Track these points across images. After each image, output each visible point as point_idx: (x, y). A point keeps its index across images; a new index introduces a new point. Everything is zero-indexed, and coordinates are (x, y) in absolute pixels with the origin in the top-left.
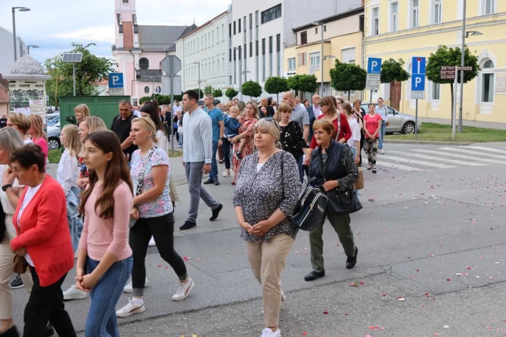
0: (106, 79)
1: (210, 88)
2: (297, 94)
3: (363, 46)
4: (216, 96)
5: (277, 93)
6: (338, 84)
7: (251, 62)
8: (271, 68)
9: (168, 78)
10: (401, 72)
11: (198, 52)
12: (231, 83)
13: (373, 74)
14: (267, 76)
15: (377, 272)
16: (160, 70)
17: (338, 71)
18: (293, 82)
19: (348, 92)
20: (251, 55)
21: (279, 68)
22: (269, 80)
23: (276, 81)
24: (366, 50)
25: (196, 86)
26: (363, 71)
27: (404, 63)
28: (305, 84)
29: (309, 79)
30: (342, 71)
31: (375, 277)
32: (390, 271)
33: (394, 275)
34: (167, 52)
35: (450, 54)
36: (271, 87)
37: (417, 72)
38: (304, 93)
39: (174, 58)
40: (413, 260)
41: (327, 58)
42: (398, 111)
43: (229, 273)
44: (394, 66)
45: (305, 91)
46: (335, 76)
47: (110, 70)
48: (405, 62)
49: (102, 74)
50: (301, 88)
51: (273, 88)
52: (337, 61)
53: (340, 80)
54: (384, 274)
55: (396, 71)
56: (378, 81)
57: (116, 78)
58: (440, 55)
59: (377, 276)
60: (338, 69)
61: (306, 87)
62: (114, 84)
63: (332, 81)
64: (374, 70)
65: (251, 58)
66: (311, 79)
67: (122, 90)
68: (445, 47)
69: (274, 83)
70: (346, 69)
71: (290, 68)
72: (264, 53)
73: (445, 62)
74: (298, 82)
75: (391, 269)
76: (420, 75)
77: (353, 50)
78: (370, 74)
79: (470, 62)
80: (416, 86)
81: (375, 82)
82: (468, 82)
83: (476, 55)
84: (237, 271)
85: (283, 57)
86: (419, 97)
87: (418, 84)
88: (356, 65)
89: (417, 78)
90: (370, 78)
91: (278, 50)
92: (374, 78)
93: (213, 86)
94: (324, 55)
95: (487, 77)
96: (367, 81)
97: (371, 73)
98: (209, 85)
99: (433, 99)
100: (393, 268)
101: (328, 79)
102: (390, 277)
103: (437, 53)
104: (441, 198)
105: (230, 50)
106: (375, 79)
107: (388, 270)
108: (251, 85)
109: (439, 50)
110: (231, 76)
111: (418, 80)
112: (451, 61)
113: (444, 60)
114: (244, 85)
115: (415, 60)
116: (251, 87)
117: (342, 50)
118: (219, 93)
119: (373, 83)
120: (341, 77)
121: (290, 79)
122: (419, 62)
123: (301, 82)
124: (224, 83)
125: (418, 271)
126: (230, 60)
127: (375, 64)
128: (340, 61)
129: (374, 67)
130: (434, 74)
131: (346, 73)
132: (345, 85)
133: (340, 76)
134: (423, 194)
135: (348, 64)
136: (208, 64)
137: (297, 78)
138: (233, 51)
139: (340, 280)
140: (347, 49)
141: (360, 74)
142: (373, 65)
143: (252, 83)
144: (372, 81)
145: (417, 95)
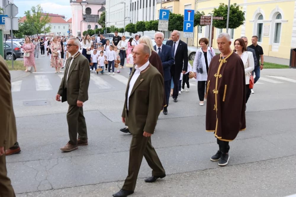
5: (143, 31)
8: (150, 16)
13: (163, 21)
16: (98, 15)
20: (141, 8)
22: (137, 23)
23: (141, 24)
34: (102, 5)
35: (224, 9)
44: (197, 16)
56: (167, 25)
62: (2, 22)
64: (164, 17)
68: (223, 4)
72: (147, 7)
73: (221, 14)
74: (151, 25)
76: (189, 21)
77: (190, 6)
78: (162, 20)
79: (237, 15)
80: (187, 29)
81: (165, 25)
82: (237, 28)
83: (243, 11)
85: (156, 10)
87: (188, 27)
88: (182, 15)
89: (187, 24)
90: (161, 22)
91: (154, 5)
95: (260, 25)
96: (159, 25)
97: (162, 19)
98: (113, 25)
105: (131, 4)
106: (165, 24)
108: (131, 26)
109: (220, 6)
111: (188, 25)
112: (225, 13)
113: (220, 13)
114: (127, 26)
115: (186, 11)
116: (131, 27)
117: (185, 6)
122: (189, 13)
123: (153, 24)
129: (164, 16)
130: (215, 22)
131: (174, 20)
132: (173, 27)
135: (176, 15)
137: (151, 22)
138: (132, 4)
142: (163, 15)
143: (132, 25)
144: (162, 25)
145: (189, 35)
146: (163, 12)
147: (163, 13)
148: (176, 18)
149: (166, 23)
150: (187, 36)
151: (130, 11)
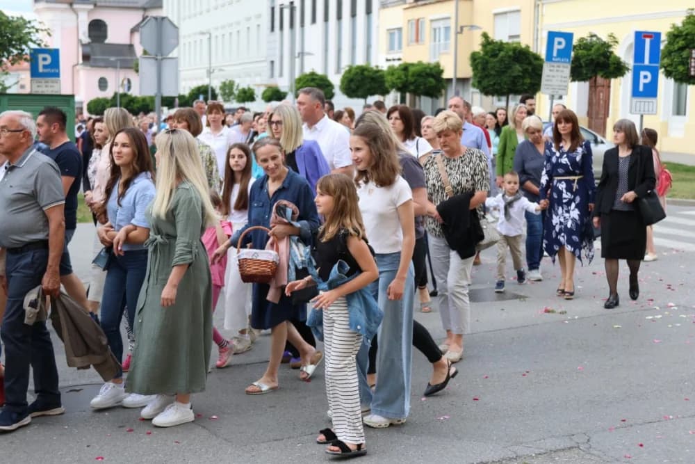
0: (26, 60)
1: (231, 84)
2: (403, 100)
3: (536, 6)
4: (243, 100)
5: (364, 97)
6: (485, 83)
7: (313, 33)
8: (353, 47)
9: (153, 61)
10: (611, 59)
11: (208, 11)
12: (272, 75)
13: (556, 65)
14: (345, 63)
15: (562, 446)
16: (131, 46)
17: (486, 57)
18: (396, 76)
19: (504, 98)
20: (314, 20)
21: (368, 47)
22: (349, 71)
23: (362, 74)
24: (542, 15)
25: (202, 78)
26: (537, 58)
27: (617, 42)
28: (421, 80)
29: (428, 71)
30: (495, 55)
31: (559, 457)
32: (587, 446)
33: (595, 452)
34: (145, 9)
36: (353, 86)
37: (643, 62)
38: (417, 98)
39: (166, 23)
40: (631, 426)
41: (464, 29)
42: (604, 136)
43: (276, 442)
44: (598, 49)
45: (419, 95)
46: (480, 67)
47: (34, 42)
48: (620, 41)
49: (17, 49)
50: (412, 87)
51: (358, 88)
52: (485, 36)
53: (491, 75)
54: (576, 451)
55: (602, 59)
56: (565, 77)
57: (45, 59)
58: (690, 27)
59: (561, 454)
60: (486, 53)
61: (422, 87)
62: (41, 70)
63: (475, 75)
64: (557, 54)
65: (314, 26)
66: (434, 72)
67: (57, 82)
69: (359, 78)
70: (502, 54)
71: (391, 48)
72: (339, 17)
74: (406, 76)
75: (589, 441)
76: (647, 66)
77: (516, 13)
78: (553, 64)
80: (641, 89)
81: (560, 79)
84: (292, 440)
85: (378, 27)
86: (646, 109)
87: (645, 84)
88: (523, 46)
89: (643, 73)
90: (551, 70)
91: (369, 11)
92: (557, 71)
93: (237, 81)
94: (460, 24)
96: (544, 78)
97: (552, 61)
98: (230, 79)
99: (673, 114)
100: (591, 440)
101: (467, 71)
102: (588, 456)
103: (684, 24)
104: (686, 309)
105: (273, 9)
106: (559, 74)
107: (584, 443)
108: (313, 80)
109: (689, 18)
110: (272, 62)
111: (645, 77)
115: (640, 37)
117: (496, 15)
118: (248, 94)
119: (555, 82)
120: (493, 68)
121: (392, 71)
122: (648, 41)
123: (413, 75)
124: (259, 75)
125: (641, 445)
126: (273, 29)
127: (560, 43)
128: (490, 35)
129: (558, 50)
130: (679, 65)
131: (502, 60)
132: (500, 84)
133: (490, 66)
134: (652, 300)
135: (507, 44)
136: (227, 36)
137: (405, 68)
138: (277, 10)
139: (491, 461)
140: (505, 13)
141: (530, 63)
142: (556, 47)
143: (315, 77)
144: (553, 76)
145: (642, 107)
146: (557, 40)
147: (556, 43)
148: (511, 53)
149: (562, 71)
150: (642, 110)
151: (270, 29)
